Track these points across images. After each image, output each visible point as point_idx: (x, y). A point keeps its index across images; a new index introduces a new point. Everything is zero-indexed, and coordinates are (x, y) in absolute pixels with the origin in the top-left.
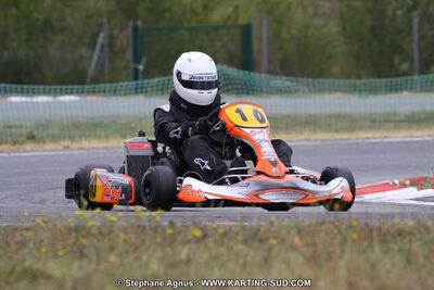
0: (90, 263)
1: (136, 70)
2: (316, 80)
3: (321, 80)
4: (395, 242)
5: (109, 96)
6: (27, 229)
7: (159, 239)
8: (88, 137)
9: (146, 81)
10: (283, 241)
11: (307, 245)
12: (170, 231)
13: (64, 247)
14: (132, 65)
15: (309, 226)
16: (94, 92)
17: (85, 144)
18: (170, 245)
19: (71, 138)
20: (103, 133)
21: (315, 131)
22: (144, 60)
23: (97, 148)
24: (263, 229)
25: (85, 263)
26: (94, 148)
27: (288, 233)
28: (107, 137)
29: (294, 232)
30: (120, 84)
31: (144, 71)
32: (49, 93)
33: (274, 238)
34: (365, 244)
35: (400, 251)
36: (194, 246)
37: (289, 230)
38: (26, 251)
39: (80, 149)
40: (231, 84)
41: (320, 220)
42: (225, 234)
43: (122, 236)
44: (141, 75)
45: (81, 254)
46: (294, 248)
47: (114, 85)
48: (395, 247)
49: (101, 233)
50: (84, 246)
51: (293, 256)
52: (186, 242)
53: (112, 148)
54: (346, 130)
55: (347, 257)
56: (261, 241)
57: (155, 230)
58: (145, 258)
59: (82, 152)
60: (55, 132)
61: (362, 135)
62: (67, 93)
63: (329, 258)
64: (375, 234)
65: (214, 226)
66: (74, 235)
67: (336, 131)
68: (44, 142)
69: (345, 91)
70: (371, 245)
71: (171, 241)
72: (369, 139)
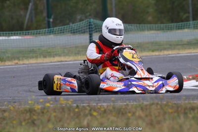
0: (38, 129)
1: (49, 22)
2: (141, 25)
4: (190, 113)
5: (36, 36)
6: (4, 111)
7: (72, 114)
8: (27, 58)
9: (55, 28)
10: (134, 114)
11: (146, 116)
12: (77, 110)
13: (25, 120)
14: (46, 19)
15: (146, 106)
16: (28, 34)
17: (26, 62)
18: (77, 117)
19: (18, 59)
20: (34, 55)
21: (141, 51)
22: (52, 17)
25: (36, 129)
26: (30, 64)
27: (136, 109)
28: (36, 57)
29: (139, 109)
30: (41, 30)
31: (53, 22)
32: (6, 36)
33: (129, 112)
34: (176, 114)
36: (89, 117)
37: (136, 107)
38: (5, 122)
39: (24, 64)
40: (98, 28)
41: (152, 102)
42: (105, 111)
43: (53, 114)
44: (51, 25)
45: (33, 123)
47: (38, 31)
48: (191, 116)
49: (43, 113)
50: (35, 120)
51: (140, 122)
52: (86, 116)
53: (41, 63)
54: (157, 50)
55: (168, 122)
56: (123, 114)
57: (70, 109)
59: (24, 66)
60: (10, 55)
61: (166, 53)
62: (15, 35)
63: (159, 122)
65: (99, 107)
66: (28, 114)
67: (153, 51)
68: (5, 61)
69: (156, 30)
70: (179, 116)
71: (78, 115)
72: (170, 54)
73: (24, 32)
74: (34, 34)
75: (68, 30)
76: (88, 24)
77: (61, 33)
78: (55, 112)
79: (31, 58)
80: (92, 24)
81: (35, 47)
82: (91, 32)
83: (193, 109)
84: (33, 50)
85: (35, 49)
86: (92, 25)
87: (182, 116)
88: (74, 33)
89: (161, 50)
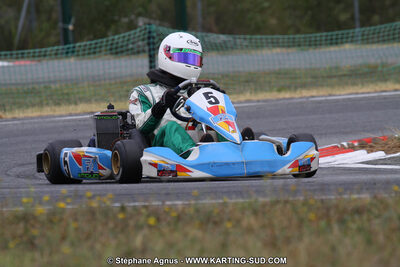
0: (42, 255)
1: (66, 31)
2: (254, 37)
3: (259, 37)
4: (354, 221)
5: (39, 61)
7: (111, 225)
8: (21, 106)
9: (78, 44)
10: (238, 222)
11: (264, 227)
12: (121, 216)
13: (14, 237)
14: (60, 25)
15: (264, 205)
16: (23, 57)
17: (19, 114)
18: (123, 231)
19: (3, 108)
20: (37, 100)
22: (73, 20)
23: (32, 118)
24: (216, 211)
25: (37, 255)
27: (243, 213)
28: (41, 105)
29: (248, 213)
30: (49, 49)
31: (73, 31)
33: (229, 220)
34: (323, 223)
35: (360, 230)
36: (146, 231)
37: (243, 210)
39: (14, 119)
41: (275, 198)
42: (179, 218)
43: (73, 225)
44: (71, 38)
45: (31, 244)
46: (250, 230)
48: (353, 226)
49: (51, 221)
50: (34, 237)
52: (139, 227)
53: (47, 117)
55: (306, 240)
56: (215, 223)
57: (106, 213)
58: (98, 246)
63: (288, 241)
64: (332, 212)
65: (167, 209)
66: (22, 225)
69: (283, 47)
70: (329, 225)
71: (123, 227)
72: (313, 97)
73: (14, 52)
74: (34, 56)
75: (103, 49)
76: (146, 36)
77: (89, 54)
78: (76, 220)
79: (28, 107)
80: (155, 34)
81: (37, 83)
82: (152, 52)
83: (359, 211)
84: (33, 88)
85: (37, 86)
86: (154, 38)
87: (336, 228)
88: (117, 53)
89: (296, 88)
